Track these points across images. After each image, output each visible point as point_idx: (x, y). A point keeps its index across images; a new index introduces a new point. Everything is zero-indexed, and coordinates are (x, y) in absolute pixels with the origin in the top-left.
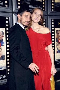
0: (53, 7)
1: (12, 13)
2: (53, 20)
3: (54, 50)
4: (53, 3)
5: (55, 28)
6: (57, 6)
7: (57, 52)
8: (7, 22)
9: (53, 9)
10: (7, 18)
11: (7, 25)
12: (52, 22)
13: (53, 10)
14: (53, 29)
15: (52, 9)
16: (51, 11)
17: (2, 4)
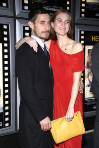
0: (83, 10)
2: (83, 33)
5: (86, 46)
6: (90, 8)
7: (89, 86)
8: (5, 33)
9: (83, 13)
10: (5, 27)
11: (5, 39)
12: (81, 35)
13: (83, 15)
16: (81, 16)
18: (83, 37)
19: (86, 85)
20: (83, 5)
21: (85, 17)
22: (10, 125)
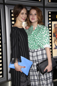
1: (4, 4)
2: (50, 13)
3: (51, 46)
5: (52, 22)
7: (55, 49)
12: (49, 14)
14: (50, 22)
18: (50, 16)
19: (53, 48)
22: (3, 77)
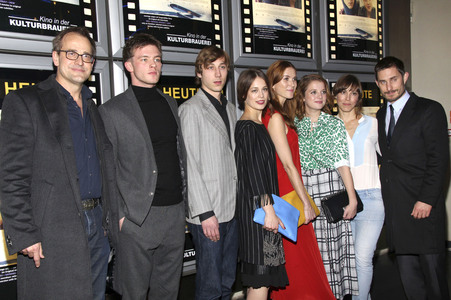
0: (333, 48)
4: (333, 36)
6: (344, 45)
9: (333, 52)
13: (334, 56)
15: (331, 52)
16: (330, 58)
17: (208, 43)
20: (333, 40)
21: (337, 58)
